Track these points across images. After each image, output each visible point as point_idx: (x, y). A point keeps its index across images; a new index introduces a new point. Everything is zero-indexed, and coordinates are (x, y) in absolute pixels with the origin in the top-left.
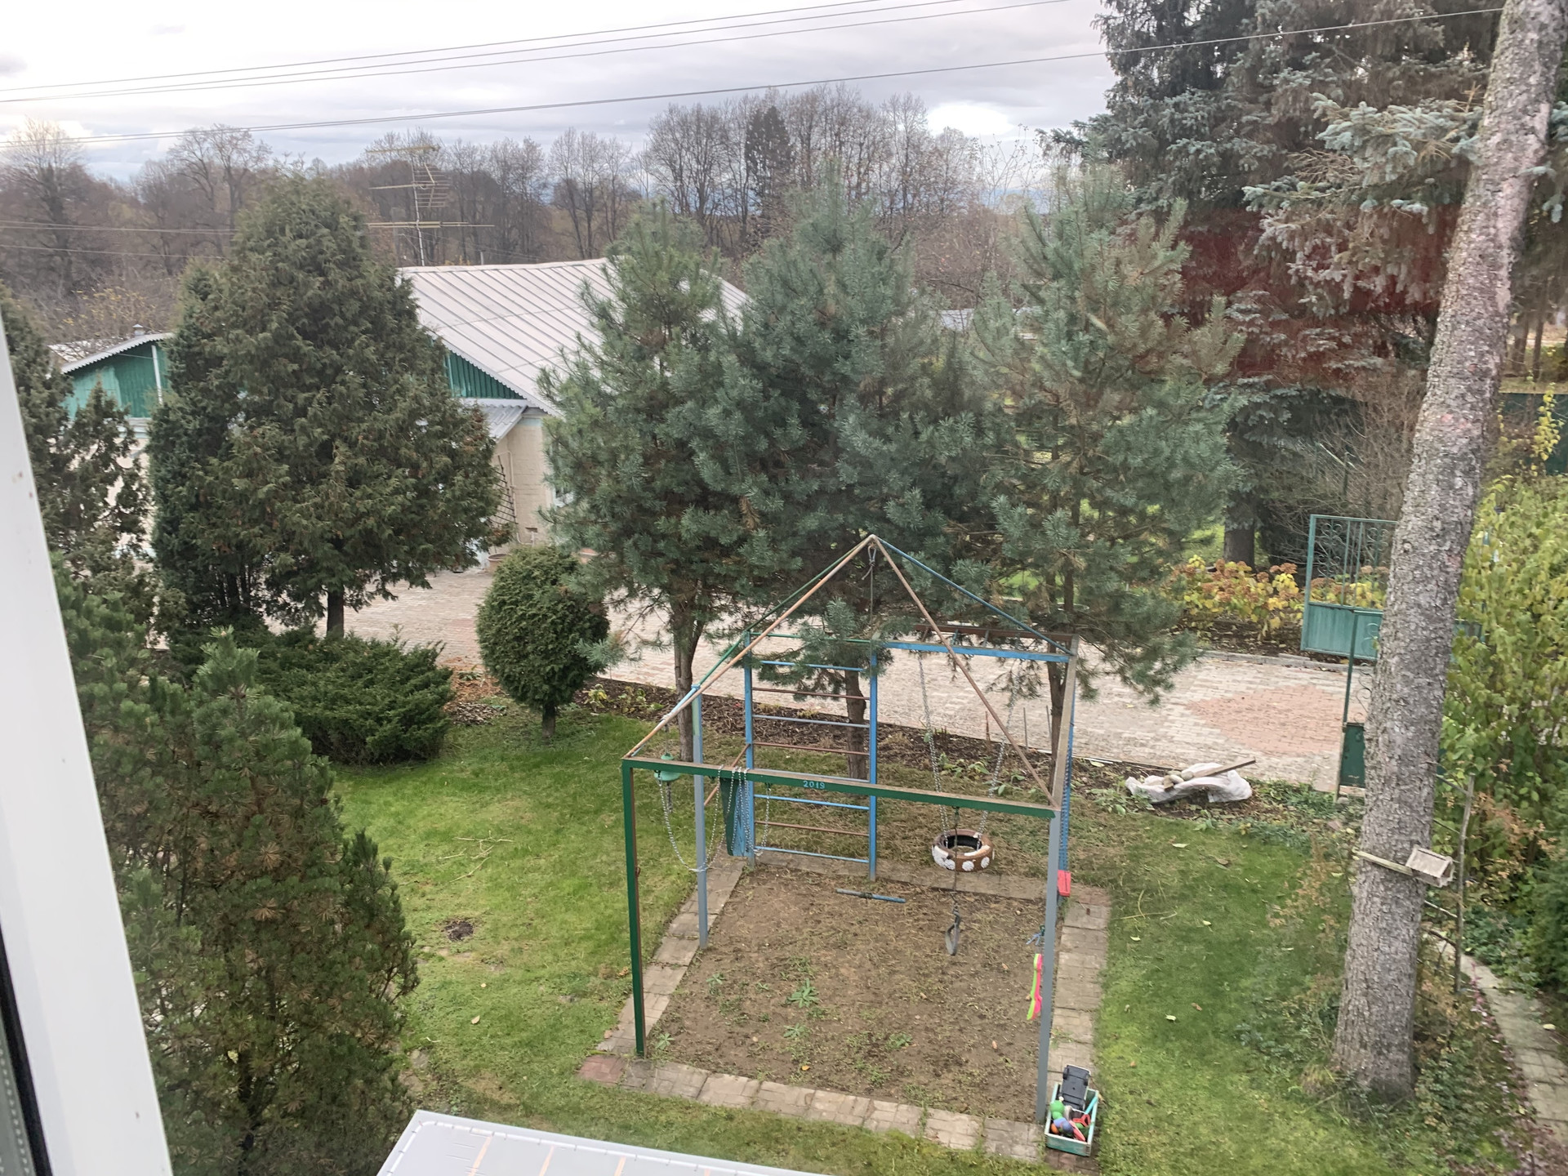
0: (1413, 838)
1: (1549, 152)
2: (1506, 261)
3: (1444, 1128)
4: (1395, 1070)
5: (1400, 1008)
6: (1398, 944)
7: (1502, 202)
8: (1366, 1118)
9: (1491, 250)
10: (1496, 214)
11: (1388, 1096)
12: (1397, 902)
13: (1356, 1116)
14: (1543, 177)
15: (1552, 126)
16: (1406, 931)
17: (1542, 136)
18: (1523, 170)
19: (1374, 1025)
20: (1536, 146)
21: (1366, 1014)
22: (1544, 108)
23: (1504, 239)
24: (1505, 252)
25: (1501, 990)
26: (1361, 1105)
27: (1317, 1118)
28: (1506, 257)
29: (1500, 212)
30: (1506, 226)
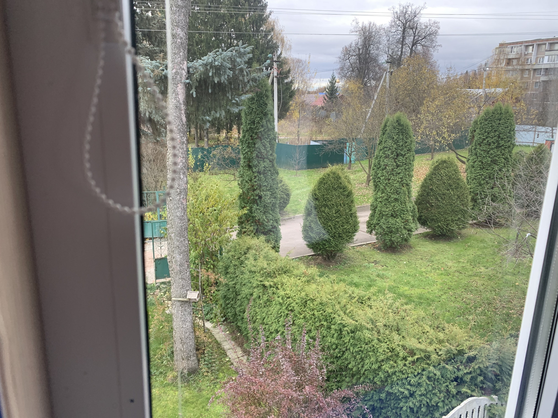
0: (187, 289)
1: (189, 76)
2: (183, 108)
3: (209, 374)
4: (193, 363)
5: (192, 343)
6: (187, 324)
7: (179, 90)
8: (188, 381)
9: (178, 105)
10: (178, 94)
11: (193, 372)
12: (185, 310)
13: (185, 382)
14: (189, 83)
15: (188, 68)
16: (189, 318)
17: (186, 71)
18: (183, 81)
19: (185, 352)
20: (185, 74)
21: (182, 349)
22: (185, 62)
23: (181, 101)
24: (182, 106)
25: (214, 327)
26: (186, 378)
27: (174, 388)
28: (183, 107)
29: (179, 93)
30: (182, 97)
